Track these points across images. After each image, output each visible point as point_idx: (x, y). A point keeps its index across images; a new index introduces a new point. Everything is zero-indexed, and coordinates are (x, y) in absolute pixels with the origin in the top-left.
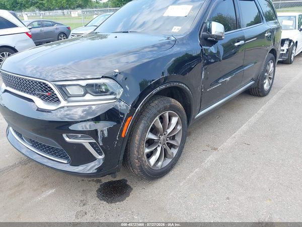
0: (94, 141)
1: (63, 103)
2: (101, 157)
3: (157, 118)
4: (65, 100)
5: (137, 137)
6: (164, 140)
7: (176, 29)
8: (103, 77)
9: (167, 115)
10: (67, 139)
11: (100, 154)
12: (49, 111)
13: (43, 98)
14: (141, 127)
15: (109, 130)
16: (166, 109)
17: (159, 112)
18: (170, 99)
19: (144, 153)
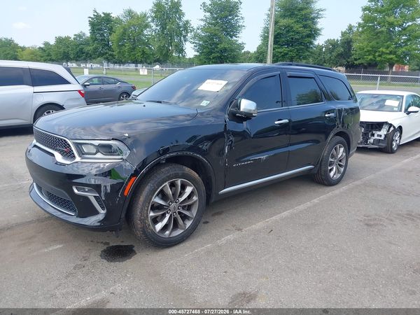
0: (98, 195)
1: (78, 159)
2: (103, 212)
3: (167, 184)
4: (80, 156)
5: (142, 199)
6: (174, 208)
7: (204, 103)
8: (113, 139)
9: (179, 182)
10: (76, 191)
11: (103, 208)
12: (64, 165)
13: (62, 153)
14: (147, 189)
15: (112, 186)
16: (177, 176)
17: (169, 178)
18: (184, 167)
19: (147, 216)
